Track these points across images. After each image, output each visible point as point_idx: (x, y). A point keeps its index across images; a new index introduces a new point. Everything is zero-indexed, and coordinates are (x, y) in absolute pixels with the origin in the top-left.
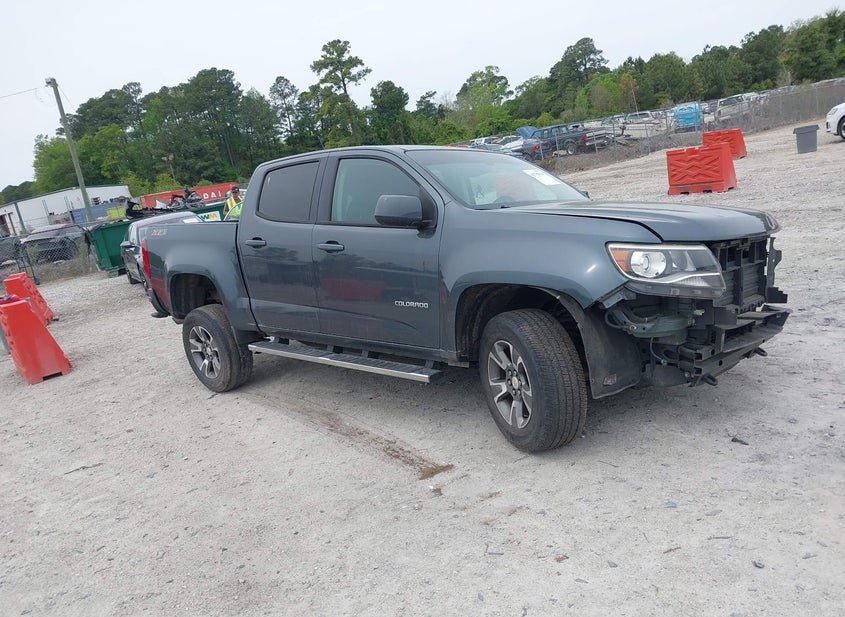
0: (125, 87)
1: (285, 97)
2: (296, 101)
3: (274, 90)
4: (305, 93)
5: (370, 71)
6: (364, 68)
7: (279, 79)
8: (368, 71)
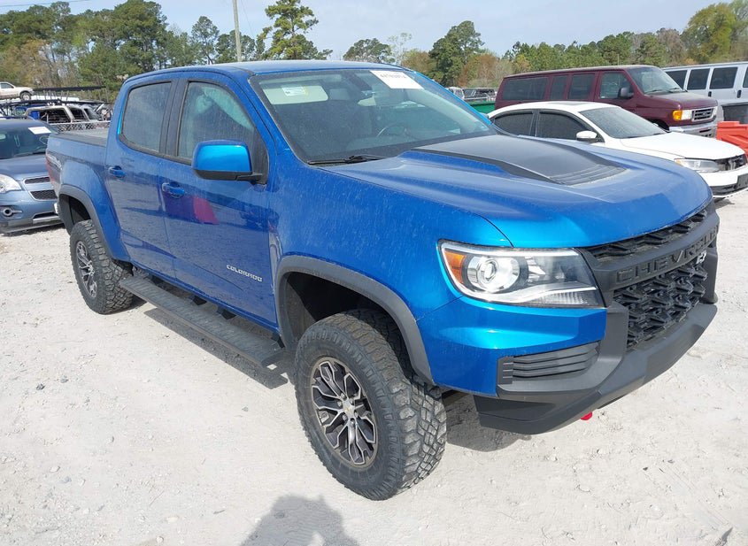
0: (54, 5)
1: (206, 37)
2: (216, 42)
3: (196, 28)
4: (225, 36)
5: (318, 22)
6: (313, 18)
7: (203, 19)
8: (316, 22)
